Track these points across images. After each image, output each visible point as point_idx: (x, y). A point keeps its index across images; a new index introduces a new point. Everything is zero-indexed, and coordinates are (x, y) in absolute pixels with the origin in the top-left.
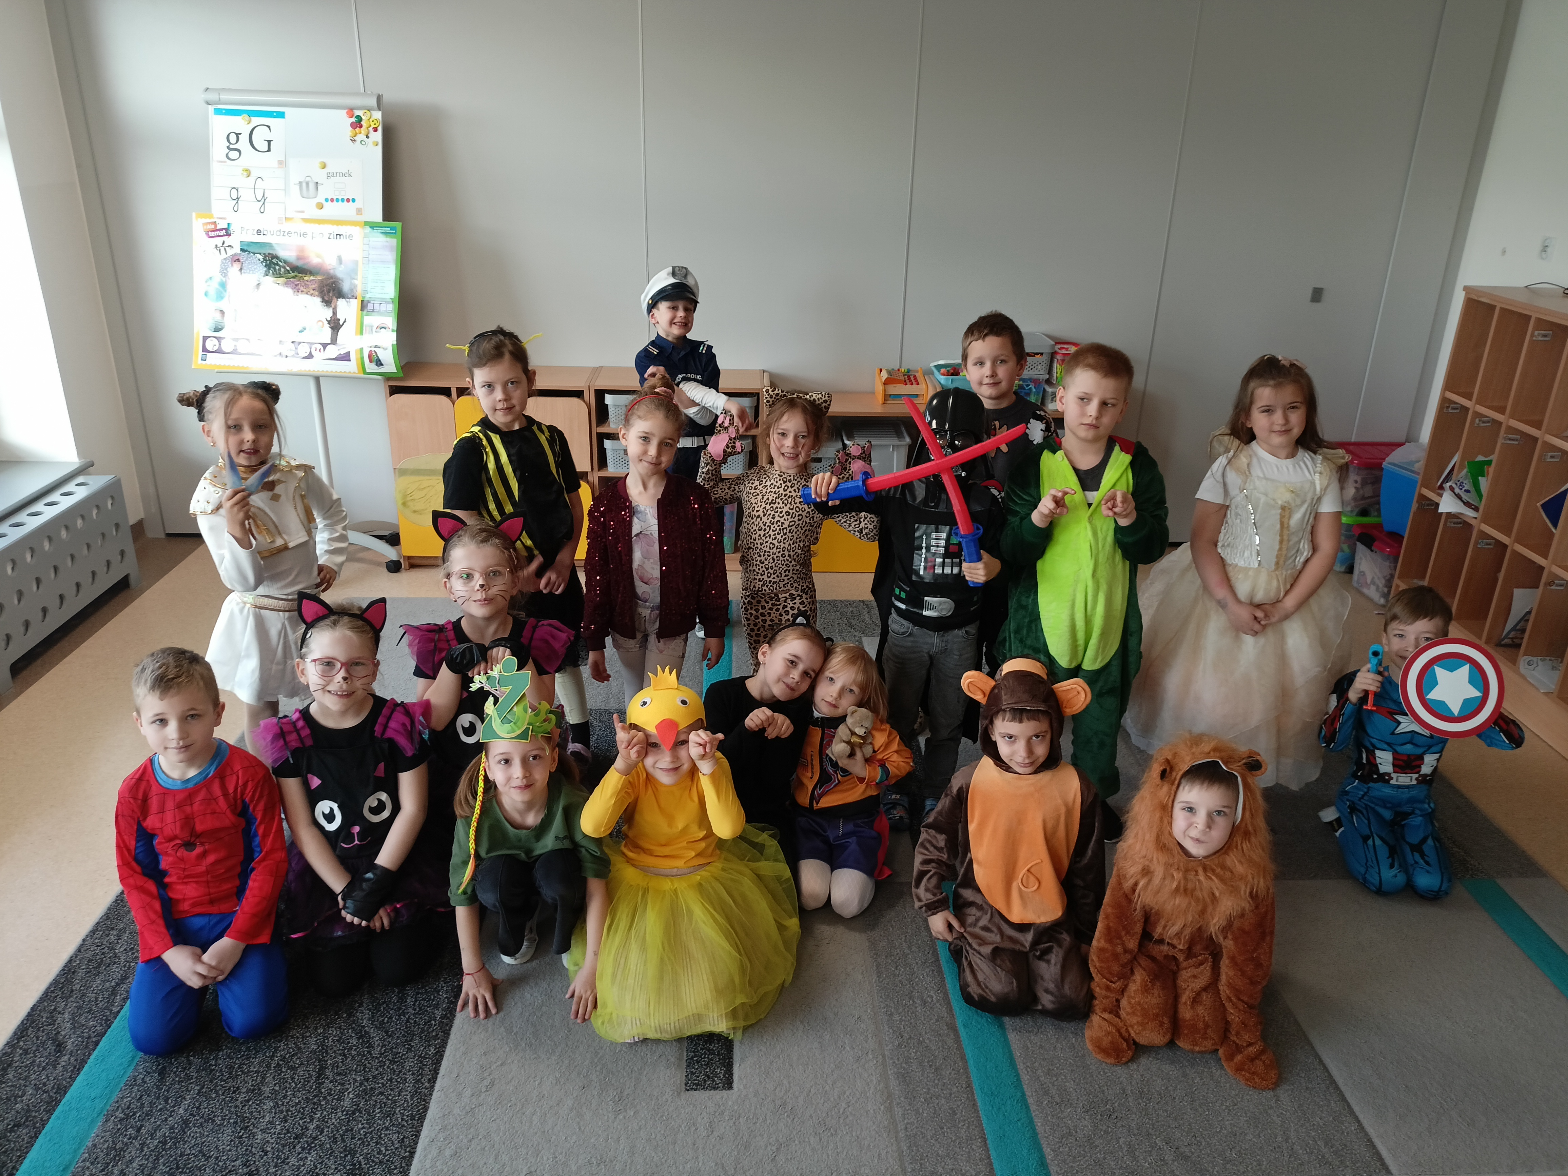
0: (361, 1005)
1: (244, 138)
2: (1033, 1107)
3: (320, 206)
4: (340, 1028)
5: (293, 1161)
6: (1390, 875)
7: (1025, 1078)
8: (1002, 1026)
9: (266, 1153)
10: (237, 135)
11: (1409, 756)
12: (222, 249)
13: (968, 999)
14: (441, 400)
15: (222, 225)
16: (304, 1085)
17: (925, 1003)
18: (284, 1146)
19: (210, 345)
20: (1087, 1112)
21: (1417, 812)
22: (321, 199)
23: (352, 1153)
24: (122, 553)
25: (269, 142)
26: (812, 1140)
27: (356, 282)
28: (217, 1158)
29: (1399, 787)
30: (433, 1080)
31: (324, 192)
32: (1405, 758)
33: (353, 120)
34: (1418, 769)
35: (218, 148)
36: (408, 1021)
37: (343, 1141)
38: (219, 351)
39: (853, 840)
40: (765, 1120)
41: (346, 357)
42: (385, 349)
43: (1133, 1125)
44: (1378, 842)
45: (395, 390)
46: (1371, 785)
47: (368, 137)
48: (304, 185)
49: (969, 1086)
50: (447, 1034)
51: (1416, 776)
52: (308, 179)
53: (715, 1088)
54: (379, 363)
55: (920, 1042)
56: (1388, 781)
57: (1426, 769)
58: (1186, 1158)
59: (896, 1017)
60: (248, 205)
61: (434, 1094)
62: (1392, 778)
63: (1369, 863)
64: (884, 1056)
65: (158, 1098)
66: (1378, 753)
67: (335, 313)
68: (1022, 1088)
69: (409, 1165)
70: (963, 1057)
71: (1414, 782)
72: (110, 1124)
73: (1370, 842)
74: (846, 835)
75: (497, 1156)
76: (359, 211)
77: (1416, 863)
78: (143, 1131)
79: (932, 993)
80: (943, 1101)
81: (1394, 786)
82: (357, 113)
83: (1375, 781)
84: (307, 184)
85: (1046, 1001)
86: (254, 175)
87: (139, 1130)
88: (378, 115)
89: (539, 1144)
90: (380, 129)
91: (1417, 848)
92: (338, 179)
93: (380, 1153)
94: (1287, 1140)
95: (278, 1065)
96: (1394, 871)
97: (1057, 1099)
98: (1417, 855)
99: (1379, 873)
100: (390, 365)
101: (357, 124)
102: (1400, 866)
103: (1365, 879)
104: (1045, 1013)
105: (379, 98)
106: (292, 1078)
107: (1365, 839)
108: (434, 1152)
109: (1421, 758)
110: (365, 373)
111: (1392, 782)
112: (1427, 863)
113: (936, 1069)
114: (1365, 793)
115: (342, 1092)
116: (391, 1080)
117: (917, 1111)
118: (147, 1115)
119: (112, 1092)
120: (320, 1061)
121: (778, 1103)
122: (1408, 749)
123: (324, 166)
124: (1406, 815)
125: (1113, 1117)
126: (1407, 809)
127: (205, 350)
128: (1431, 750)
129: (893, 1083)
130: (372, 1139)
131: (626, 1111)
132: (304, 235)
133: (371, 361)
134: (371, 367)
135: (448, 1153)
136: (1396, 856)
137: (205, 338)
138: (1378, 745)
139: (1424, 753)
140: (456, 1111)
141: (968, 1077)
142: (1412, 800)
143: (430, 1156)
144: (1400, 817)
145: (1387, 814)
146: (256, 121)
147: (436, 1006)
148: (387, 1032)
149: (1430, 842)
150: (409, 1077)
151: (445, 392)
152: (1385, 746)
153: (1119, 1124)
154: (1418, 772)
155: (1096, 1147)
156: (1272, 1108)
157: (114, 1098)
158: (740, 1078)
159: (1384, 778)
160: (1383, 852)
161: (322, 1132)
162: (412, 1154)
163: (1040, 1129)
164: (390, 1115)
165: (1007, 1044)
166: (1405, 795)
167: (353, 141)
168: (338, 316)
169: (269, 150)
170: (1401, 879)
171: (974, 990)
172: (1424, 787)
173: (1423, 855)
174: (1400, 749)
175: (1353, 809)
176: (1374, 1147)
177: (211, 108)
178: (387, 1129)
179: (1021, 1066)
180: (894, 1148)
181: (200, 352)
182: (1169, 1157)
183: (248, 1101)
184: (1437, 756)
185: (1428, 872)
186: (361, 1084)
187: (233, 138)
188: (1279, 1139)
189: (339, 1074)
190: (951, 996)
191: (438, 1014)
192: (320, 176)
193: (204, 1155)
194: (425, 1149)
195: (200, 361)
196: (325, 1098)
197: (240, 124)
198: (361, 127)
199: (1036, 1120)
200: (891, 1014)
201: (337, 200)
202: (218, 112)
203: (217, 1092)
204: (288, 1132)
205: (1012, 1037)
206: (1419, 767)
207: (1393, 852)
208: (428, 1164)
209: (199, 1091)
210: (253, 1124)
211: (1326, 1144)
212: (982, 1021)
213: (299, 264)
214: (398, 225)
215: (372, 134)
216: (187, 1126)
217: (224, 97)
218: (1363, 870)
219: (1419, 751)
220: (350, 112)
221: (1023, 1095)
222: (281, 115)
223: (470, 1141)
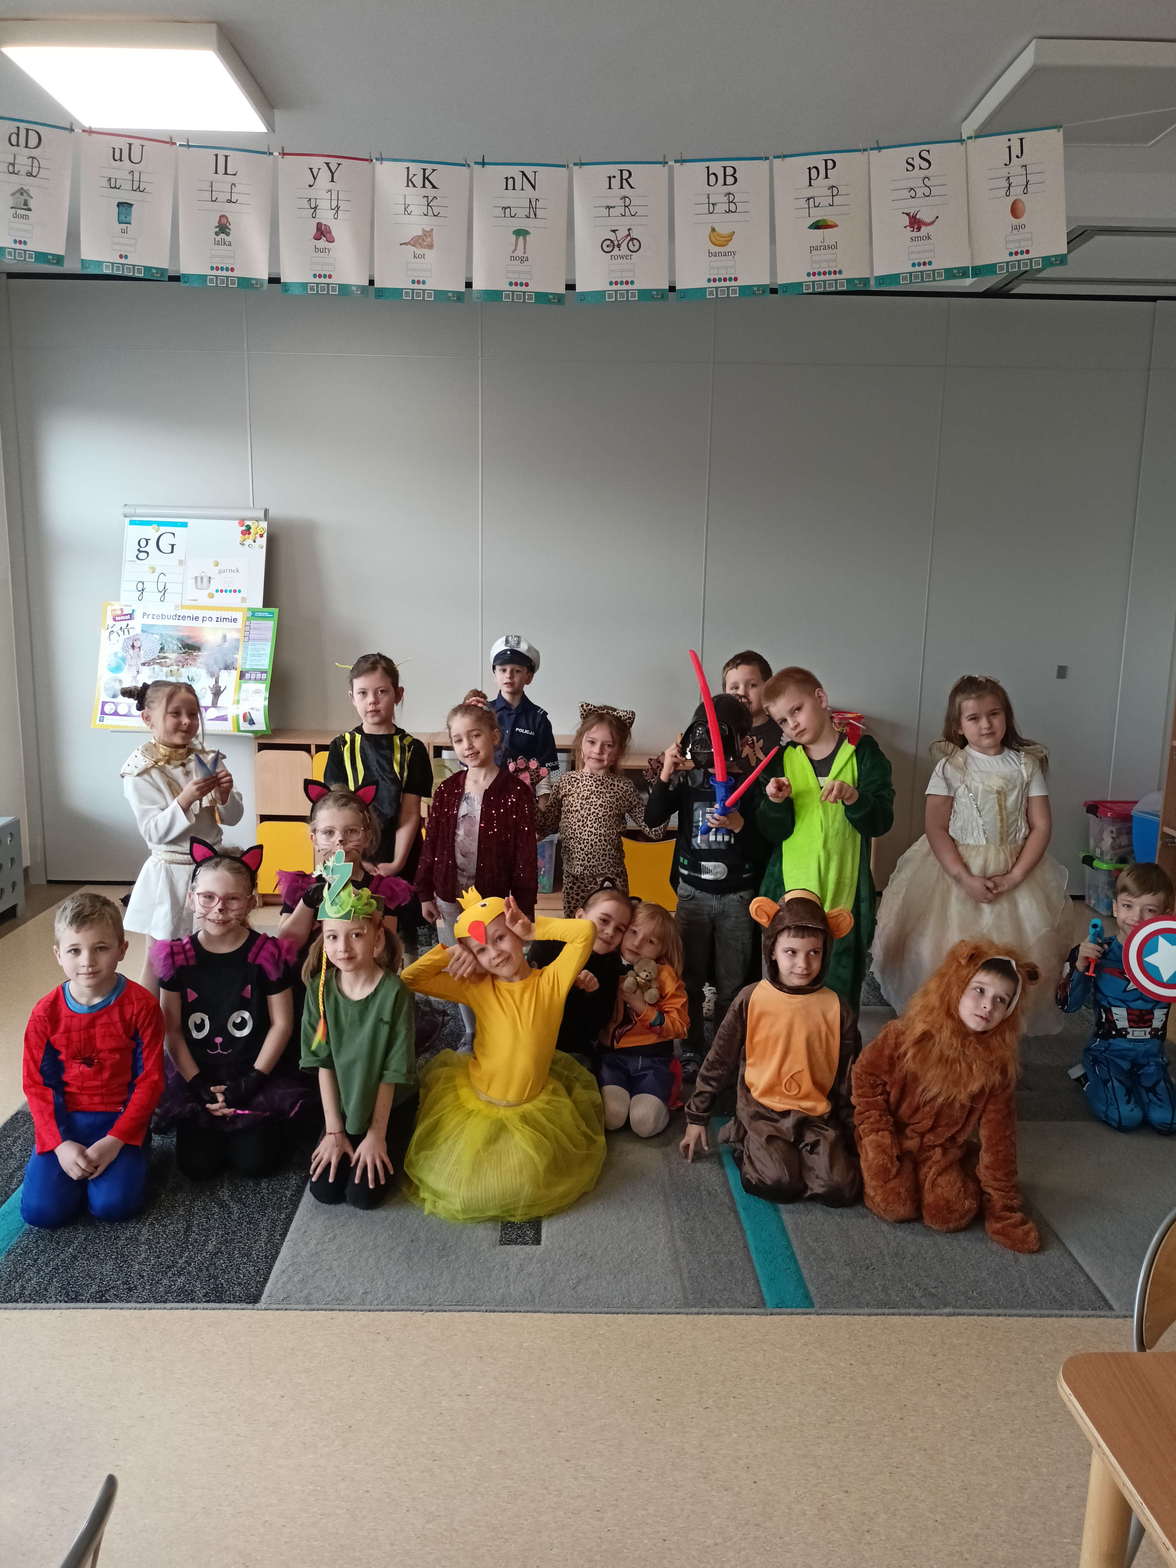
0: (222, 1187)
1: (152, 543)
2: (801, 1262)
3: (211, 596)
4: (204, 1201)
5: (165, 1282)
6: (1129, 1111)
7: (795, 1243)
8: (777, 1210)
9: (143, 1277)
10: (147, 540)
11: (1141, 1011)
12: (126, 631)
14: (303, 754)
15: (128, 611)
16: (174, 1236)
17: (710, 1194)
18: (157, 1273)
19: (107, 709)
20: (848, 1265)
21: (1152, 1063)
22: (212, 590)
23: (216, 1278)
24: (14, 885)
25: (173, 546)
26: (608, 1277)
27: (237, 656)
28: (101, 1279)
29: (1135, 1041)
30: (284, 1235)
31: (215, 585)
32: (1138, 1013)
33: (244, 528)
34: (1149, 1024)
35: (131, 550)
36: (262, 1197)
37: (207, 1270)
38: (116, 713)
39: (650, 1073)
40: (568, 1264)
41: (224, 718)
42: (258, 710)
43: (888, 1274)
44: (1116, 1083)
45: (262, 747)
46: (1111, 1041)
47: (254, 541)
48: (199, 579)
49: (746, 1247)
50: (296, 1207)
51: (1149, 1030)
52: (203, 574)
53: (525, 1244)
54: (252, 722)
55: (704, 1218)
56: (1125, 1036)
57: (1157, 1024)
58: (933, 1295)
59: (685, 1202)
60: (152, 595)
61: (285, 1243)
62: (1128, 1033)
63: (1110, 1101)
64: (672, 1227)
65: (51, 1242)
66: (1114, 1010)
67: (217, 682)
68: (792, 1249)
69: (263, 1286)
70: (742, 1229)
71: (1148, 1036)
72: (12, 1257)
73: (1110, 1084)
74: (644, 1069)
75: (338, 1282)
76: (244, 600)
77: (1150, 1101)
78: (39, 1261)
79: (717, 1188)
80: (723, 1255)
81: (1131, 1040)
82: (247, 523)
83: (1114, 1037)
84: (202, 578)
85: (816, 1186)
86: (158, 571)
87: (35, 1261)
88: (264, 525)
89: (373, 1275)
90: (265, 535)
91: (1152, 1090)
92: (227, 574)
93: (238, 1278)
94: (1023, 1286)
95: (152, 1223)
96: (1131, 1105)
97: (823, 1256)
98: (1151, 1095)
99: (1118, 1109)
100: (261, 725)
101: (247, 531)
102: (1136, 1102)
103: (1107, 1116)
104: (815, 1198)
105: (266, 512)
106: (164, 1232)
107: (1105, 1083)
108: (285, 1279)
109: (1151, 1012)
110: (239, 731)
111: (1129, 1036)
112: (1159, 1100)
113: (718, 1236)
114: (1106, 1049)
115: (206, 1241)
116: (248, 1234)
117: (700, 1262)
118: (42, 1251)
119: (12, 1238)
120: (187, 1221)
121: (579, 1253)
122: (1139, 1005)
123: (217, 564)
124: (1142, 1066)
125: (871, 1268)
126: (1143, 1061)
127: (103, 713)
128: (1160, 1005)
129: (680, 1244)
130: (232, 1269)
131: (448, 1256)
132: (197, 618)
133: (245, 721)
134: (245, 726)
135: (296, 1279)
136: (1132, 1095)
137: (104, 703)
138: (1113, 1002)
139: (1153, 1009)
140: (304, 1253)
141: (745, 1241)
142: (1148, 1054)
143: (281, 1281)
144: (1137, 1065)
145: (1126, 1065)
146: (163, 529)
147: (287, 1189)
148: (244, 1205)
149: (1162, 1084)
150: (264, 1232)
151: (306, 748)
152: (1120, 1003)
153: (875, 1273)
154: (1150, 1026)
155: (855, 1287)
156: (1011, 1266)
157: (15, 1241)
158: (547, 1238)
159: (1121, 1034)
160: (1121, 1091)
161: (190, 1265)
162: (266, 1280)
163: (805, 1273)
164: (248, 1255)
165: (780, 1220)
166: (1142, 1048)
167: (242, 544)
168: (220, 684)
169: (172, 552)
170: (1137, 1114)
171: (752, 1176)
172: (1157, 1041)
173: (1156, 1094)
174: (1131, 1005)
175: (1096, 1061)
176: (1100, 1292)
177: (127, 520)
178: (245, 1264)
179: (792, 1237)
180: (679, 1283)
181: (99, 715)
182: (918, 1294)
183: (127, 1245)
184: (1166, 1010)
185: (1160, 1106)
186: (222, 1237)
187: (143, 543)
188: (1016, 1285)
189: (203, 1230)
190: (733, 1190)
191: (288, 1194)
192: (213, 572)
193: (90, 1277)
194: (277, 1276)
195: (98, 722)
196: (192, 1244)
197: (151, 533)
198: (250, 533)
199: (803, 1269)
200: (680, 1200)
201: (226, 591)
202: (132, 523)
203: (100, 1239)
204: (161, 1264)
205: (785, 1217)
206: (1151, 1020)
207: (1129, 1092)
208: (279, 1285)
209: (85, 1239)
210: (132, 1260)
211: (1057, 1289)
212: (761, 1205)
213: (190, 642)
214: (276, 611)
215: (258, 539)
216: (76, 1259)
217: (139, 511)
218: (1104, 1109)
219: (1149, 1006)
220: (242, 522)
221: (793, 1253)
222: (185, 525)
223: (316, 1272)
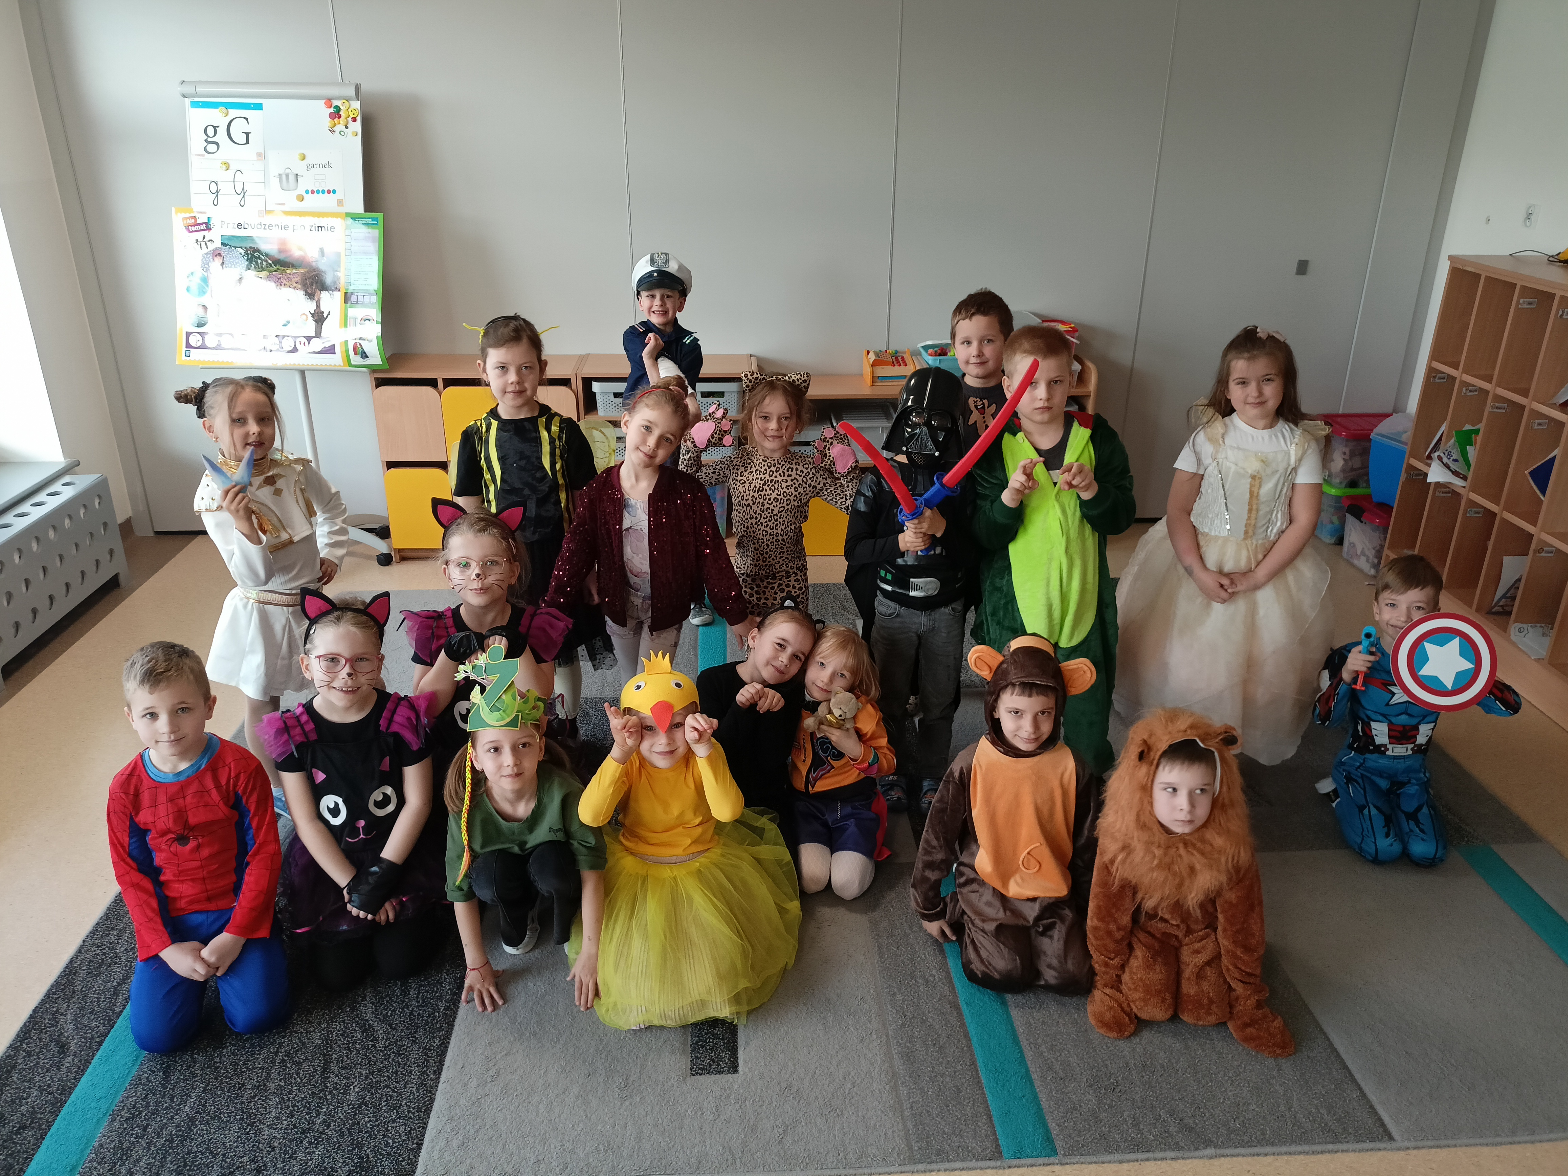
0: (364, 999)
1: (222, 131)
2: (1037, 1083)
3: (301, 198)
4: (344, 1022)
5: (300, 1155)
6: (1386, 844)
7: (1029, 1054)
8: (1004, 1003)
9: (273, 1149)
10: (215, 128)
11: (1404, 726)
12: (203, 244)
13: (971, 976)
14: (428, 390)
15: (202, 219)
16: (309, 1080)
17: (927, 982)
18: (291, 1141)
19: (193, 341)
20: (1091, 1086)
22: (301, 190)
23: (360, 1146)
24: (111, 552)
25: (247, 134)
26: (818, 1121)
27: (338, 274)
28: (224, 1155)
29: (1395, 757)
30: (438, 1072)
31: (305, 184)
32: (1401, 729)
33: (332, 110)
34: (1412, 740)
35: (196, 141)
36: (411, 1013)
37: (350, 1134)
38: (203, 347)
39: (851, 822)
40: (770, 1103)
41: (331, 350)
42: (371, 341)
43: (1137, 1098)
44: (1374, 811)
45: (381, 383)
46: (1368, 756)
47: (347, 127)
48: (284, 177)
49: (973, 1063)
50: (451, 1025)
51: (1411, 746)
52: (288, 171)
53: (720, 1073)
54: (364, 355)
55: (923, 1022)
56: (1384, 753)
57: (1421, 739)
58: (1191, 1129)
59: (899, 997)
60: (229, 199)
61: (440, 1085)
62: (1388, 749)
63: (1365, 832)
64: (887, 1036)
65: (163, 1097)
66: (1374, 725)
67: (318, 306)
68: (1026, 1064)
69: (417, 1157)
70: (967, 1036)
71: (1410, 752)
72: (116, 1124)
73: (1366, 811)
74: (844, 818)
75: (504, 1146)
76: (340, 203)
77: (1411, 831)
78: (149, 1130)
79: (934, 972)
80: (948, 1079)
81: (1390, 757)
82: (336, 103)
83: (1372, 752)
84: (287, 176)
85: (1050, 976)
86: (233, 167)
87: (145, 1129)
88: (356, 105)
89: (546, 1132)
90: (359, 119)
91: (1413, 816)
92: (318, 170)
93: (387, 1145)
94: (1289, 1109)
95: (283, 1061)
96: (1390, 840)
97: (1061, 1074)
98: (1412, 823)
99: (1375, 843)
100: (375, 357)
101: (336, 114)
102: (1396, 835)
103: (1361, 848)
104: (1048, 988)
105: (357, 88)
106: (298, 1074)
107: (1361, 809)
108: (442, 1144)
109: (1416, 728)
110: (350, 365)
111: (1389, 753)
112: (1422, 831)
113: (940, 1048)
114: (1361, 764)
115: (347, 1086)
116: (396, 1073)
117: (922, 1090)
118: (153, 1114)
119: (117, 1092)
120: (324, 1055)
121: (784, 1085)
122: (1403, 719)
123: (303, 158)
124: (1402, 784)
125: (1117, 1090)
126: (1403, 778)
127: (188, 346)
128: (1427, 720)
129: (898, 1063)
130: (379, 1131)
131: (631, 1097)
132: (285, 228)
133: (356, 354)
134: (356, 360)
135: (455, 1143)
136: (1391, 825)
137: (188, 334)
138: (1373, 716)
139: (1419, 724)
140: (463, 1102)
141: (972, 1055)
142: (1408, 770)
143: (437, 1148)
144: (1396, 787)
145: (1384, 784)
146: (233, 113)
147: (440, 998)
148: (390, 1025)
149: (1425, 810)
150: (415, 1069)
151: (431, 383)
152: (1381, 718)
153: (1123, 1098)
154: (1414, 742)
155: (1101, 1121)
156: (1274, 1077)
157: (120, 1097)
158: (745, 1061)
159: (1380, 750)
160: (1379, 822)
161: (329, 1126)
162: (420, 1145)
163: (1044, 1103)
164: (396, 1107)
165: (1009, 1020)
166: (1401, 766)
167: (332, 131)
168: (322, 309)
169: (247, 143)
170: (1397, 848)
171: (977, 967)
172: (1420, 756)
173: (1417, 823)
174: (1393, 720)
175: (1349, 779)
176: (1376, 1113)
177: (187, 101)
178: (394, 1121)
179: (1024, 1043)
180: (901, 1126)
181: (184, 349)
182: (1173, 1129)
183: (254, 1097)
184: (1433, 724)
185: (1423, 839)
186: (367, 1077)
187: (211, 131)
188: (1282, 1108)
189: (344, 1068)
190: (953, 974)
191: (442, 1005)
192: (299, 167)
193: (211, 1152)
194: (433, 1141)
195: (184, 358)
196: (330, 1092)
197: (217, 117)
198: (340, 117)
199: (1040, 1095)
200: (894, 994)
201: (318, 192)
202: (195, 105)
203: (222, 1089)
204: (295, 1127)
205: (1015, 1013)
206: (1415, 737)
207: (1389, 821)
208: (436, 1155)
209: (205, 1089)
210: (259, 1120)
211: (1329, 1112)
212: (986, 999)
213: (281, 257)
214: (380, 216)
215: (351, 124)
216: (193, 1123)
217: (200, 89)
218: (1359, 840)
219: (1414, 722)
220: (329, 102)
221: (1027, 1071)
222: (259, 107)
223: (477, 1131)
